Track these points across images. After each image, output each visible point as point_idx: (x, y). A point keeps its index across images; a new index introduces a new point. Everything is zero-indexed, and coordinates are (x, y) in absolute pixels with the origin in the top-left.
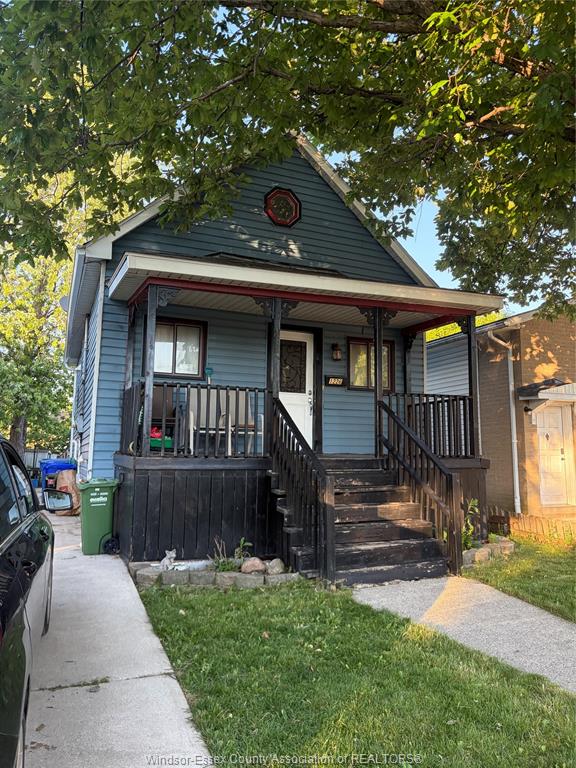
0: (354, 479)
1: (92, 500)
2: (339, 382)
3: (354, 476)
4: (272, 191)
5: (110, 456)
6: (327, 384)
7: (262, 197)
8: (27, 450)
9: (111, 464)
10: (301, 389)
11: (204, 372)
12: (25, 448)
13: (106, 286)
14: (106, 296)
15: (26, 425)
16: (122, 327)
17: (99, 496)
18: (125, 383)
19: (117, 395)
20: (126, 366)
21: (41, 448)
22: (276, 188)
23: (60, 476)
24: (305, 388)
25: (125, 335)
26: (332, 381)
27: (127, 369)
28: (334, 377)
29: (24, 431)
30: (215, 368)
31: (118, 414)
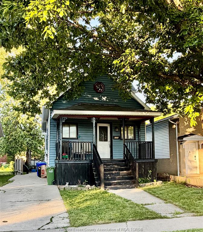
0: (115, 165)
1: (49, 171)
2: (118, 138)
3: (115, 164)
4: (96, 83)
5: (54, 160)
6: (114, 139)
7: (93, 85)
8: (32, 160)
9: (54, 163)
10: (106, 140)
11: (77, 137)
12: (31, 159)
13: (50, 115)
14: (50, 118)
15: (31, 152)
16: (55, 126)
17: (51, 170)
18: (57, 141)
19: (55, 144)
20: (57, 136)
21: (36, 159)
22: (97, 82)
23: (42, 167)
24: (107, 140)
25: (56, 128)
26: (115, 138)
27: (57, 137)
28: (116, 136)
29: (31, 154)
30: (81, 136)
31: (55, 149)
